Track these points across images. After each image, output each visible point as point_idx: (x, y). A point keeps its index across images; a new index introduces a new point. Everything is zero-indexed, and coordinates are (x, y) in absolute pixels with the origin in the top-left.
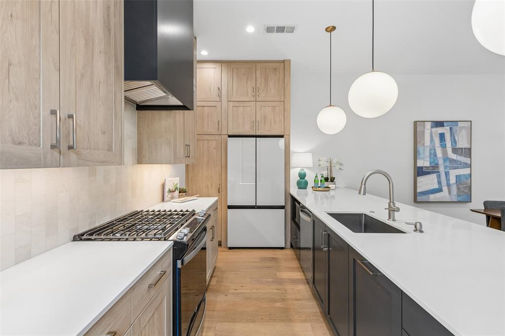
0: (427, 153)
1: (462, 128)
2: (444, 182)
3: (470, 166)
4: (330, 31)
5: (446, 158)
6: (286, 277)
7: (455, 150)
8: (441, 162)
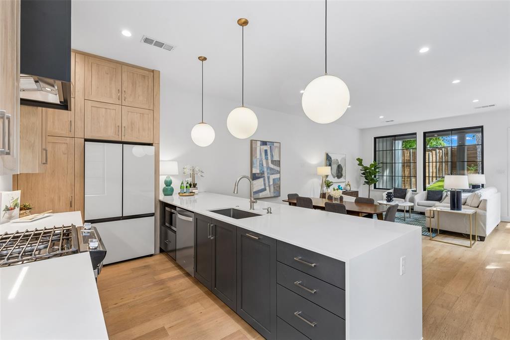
0: (258, 164)
1: (276, 147)
2: (267, 185)
3: (279, 172)
4: (202, 60)
5: (268, 168)
6: (164, 278)
7: (273, 162)
8: (265, 170)
